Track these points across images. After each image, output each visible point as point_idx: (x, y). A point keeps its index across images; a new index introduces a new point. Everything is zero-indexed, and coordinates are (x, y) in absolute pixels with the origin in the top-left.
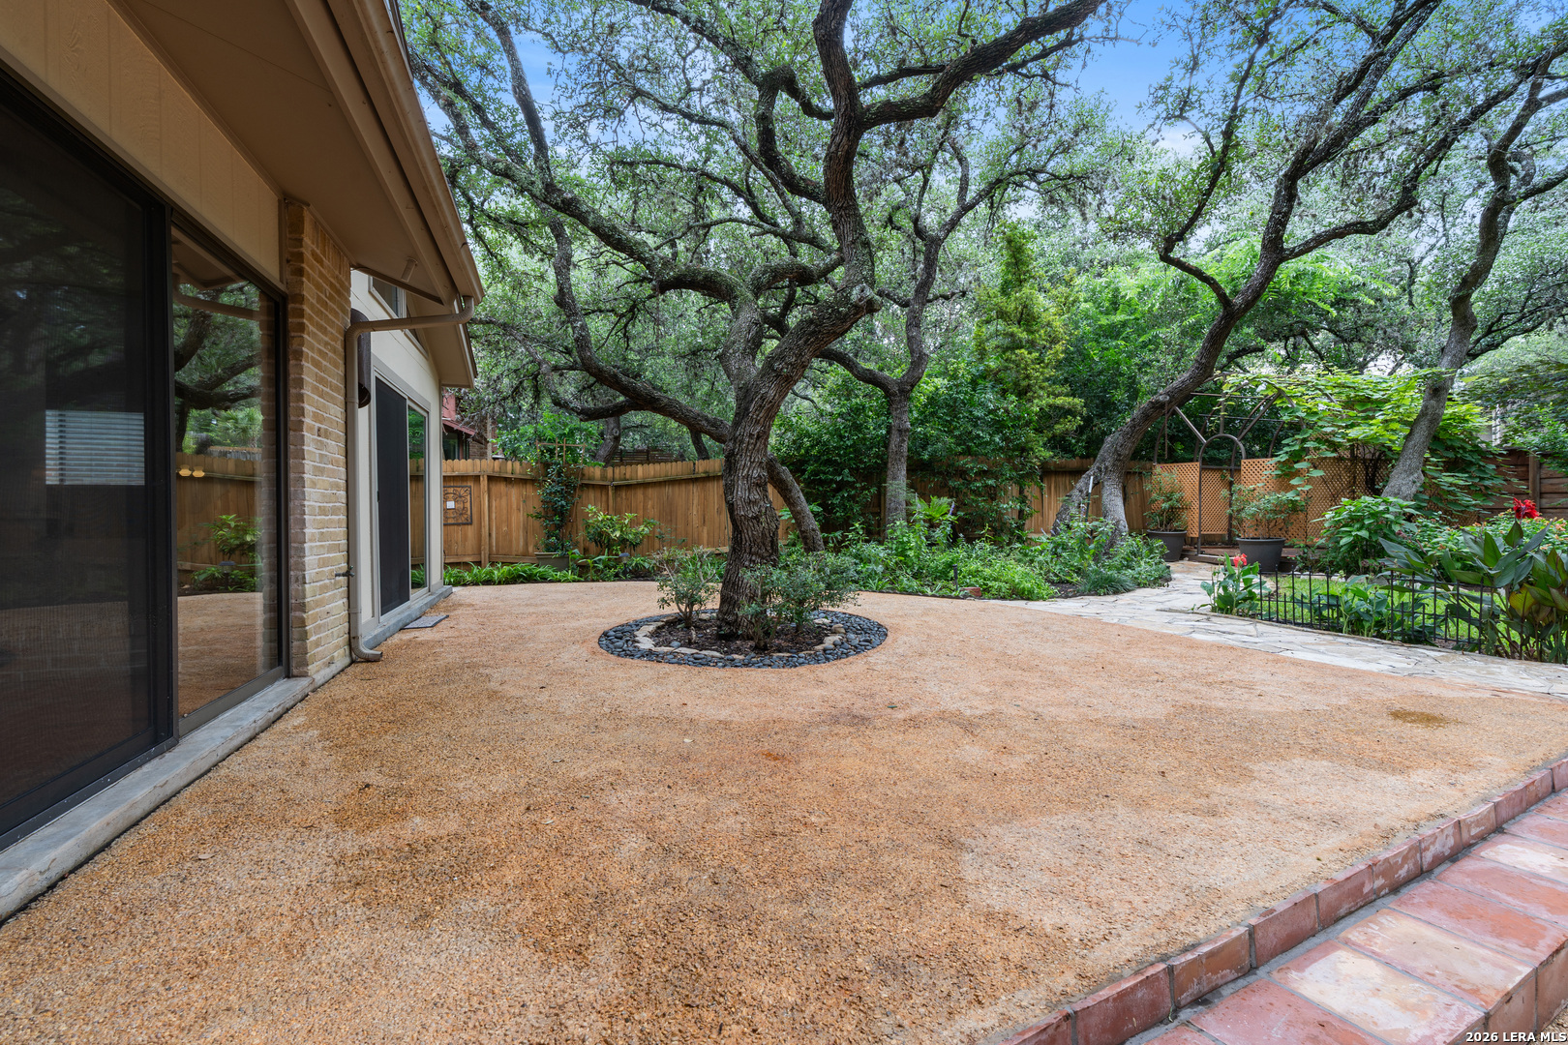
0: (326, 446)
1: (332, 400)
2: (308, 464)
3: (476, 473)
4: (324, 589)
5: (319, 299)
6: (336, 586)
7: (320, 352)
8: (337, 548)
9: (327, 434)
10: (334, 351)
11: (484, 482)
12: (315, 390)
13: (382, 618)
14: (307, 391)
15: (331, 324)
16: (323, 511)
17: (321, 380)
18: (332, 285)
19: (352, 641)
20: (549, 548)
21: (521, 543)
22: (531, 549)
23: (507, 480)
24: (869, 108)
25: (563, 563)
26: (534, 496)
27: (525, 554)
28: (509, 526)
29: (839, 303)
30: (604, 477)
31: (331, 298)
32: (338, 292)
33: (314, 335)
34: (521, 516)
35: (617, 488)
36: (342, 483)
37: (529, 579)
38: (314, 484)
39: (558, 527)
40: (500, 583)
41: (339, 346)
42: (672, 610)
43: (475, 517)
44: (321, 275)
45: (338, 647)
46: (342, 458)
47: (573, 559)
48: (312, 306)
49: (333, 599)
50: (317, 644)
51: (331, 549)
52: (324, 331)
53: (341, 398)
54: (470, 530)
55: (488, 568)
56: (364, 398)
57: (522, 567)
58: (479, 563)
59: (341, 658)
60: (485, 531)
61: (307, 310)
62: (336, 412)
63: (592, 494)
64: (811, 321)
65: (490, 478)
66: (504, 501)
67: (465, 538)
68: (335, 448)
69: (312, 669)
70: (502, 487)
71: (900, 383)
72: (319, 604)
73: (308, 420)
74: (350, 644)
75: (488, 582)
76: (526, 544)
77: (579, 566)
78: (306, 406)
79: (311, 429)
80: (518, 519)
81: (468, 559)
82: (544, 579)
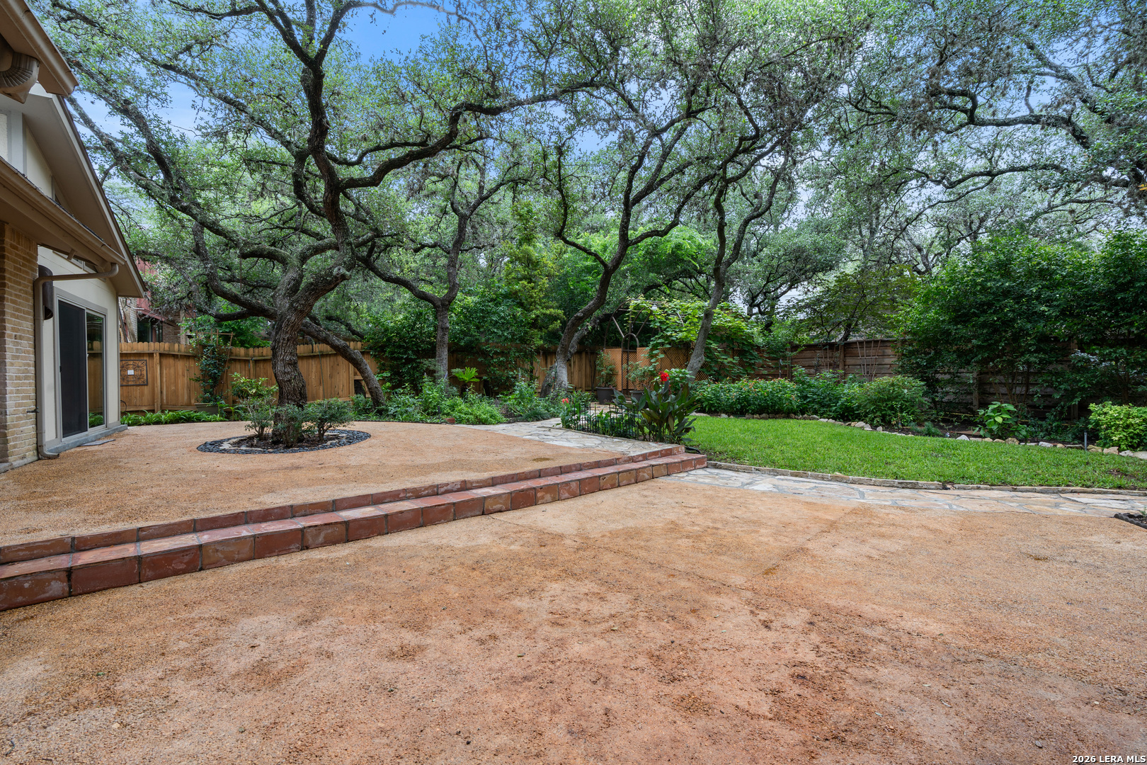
0: (20, 344)
1: (25, 319)
2: (8, 354)
3: (151, 351)
4: (19, 419)
5: (15, 268)
6: (27, 418)
7: (16, 295)
8: (29, 398)
9: (21, 338)
10: (26, 293)
11: (157, 357)
12: (13, 315)
13: (63, 440)
14: (7, 317)
15: (24, 279)
16: (18, 378)
17: (17, 310)
18: (24, 259)
19: (39, 448)
20: (205, 400)
21: (186, 397)
22: (193, 401)
23: (175, 356)
24: (343, 180)
25: (214, 410)
26: (195, 367)
27: (189, 404)
28: (176, 386)
29: (327, 275)
30: (247, 355)
31: (24, 265)
32: (29, 261)
33: (12, 288)
34: (186, 380)
35: (256, 362)
36: (32, 363)
37: (189, 420)
38: (12, 364)
39: (212, 387)
40: (166, 423)
41: (30, 290)
42: (253, 432)
43: (150, 380)
44: (17, 255)
45: (29, 450)
46: (32, 350)
47: (221, 408)
48: (11, 273)
49: (26, 424)
50: (15, 447)
51: (23, 398)
52: (19, 284)
53: (31, 317)
54: (146, 390)
55: (159, 413)
56: (48, 314)
57: (183, 412)
58: (153, 411)
59: (31, 456)
60: (158, 390)
61: (7, 275)
62: (28, 325)
63: (238, 366)
64: (312, 284)
65: (161, 355)
66: (172, 371)
67: (142, 394)
68: (27, 345)
69: (11, 459)
70: (171, 361)
71: (442, 300)
72: (15, 426)
73: (8, 332)
74: (37, 449)
75: (158, 423)
76: (190, 398)
77: (226, 411)
78: (7, 325)
79: (10, 336)
80: (183, 382)
81: (144, 409)
82: (199, 420)
